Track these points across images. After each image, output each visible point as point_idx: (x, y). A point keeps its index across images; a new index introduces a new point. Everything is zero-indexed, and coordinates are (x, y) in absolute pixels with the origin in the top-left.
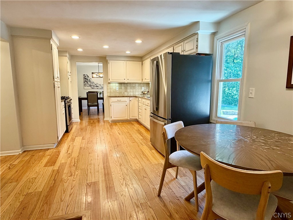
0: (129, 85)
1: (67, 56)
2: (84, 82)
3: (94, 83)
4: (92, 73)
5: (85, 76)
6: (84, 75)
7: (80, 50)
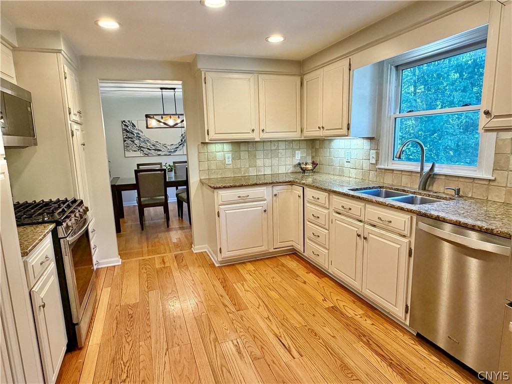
0: (260, 146)
1: (59, 51)
2: (125, 141)
3: (150, 142)
4: (147, 116)
5: (125, 125)
6: (124, 121)
7: (109, 24)
